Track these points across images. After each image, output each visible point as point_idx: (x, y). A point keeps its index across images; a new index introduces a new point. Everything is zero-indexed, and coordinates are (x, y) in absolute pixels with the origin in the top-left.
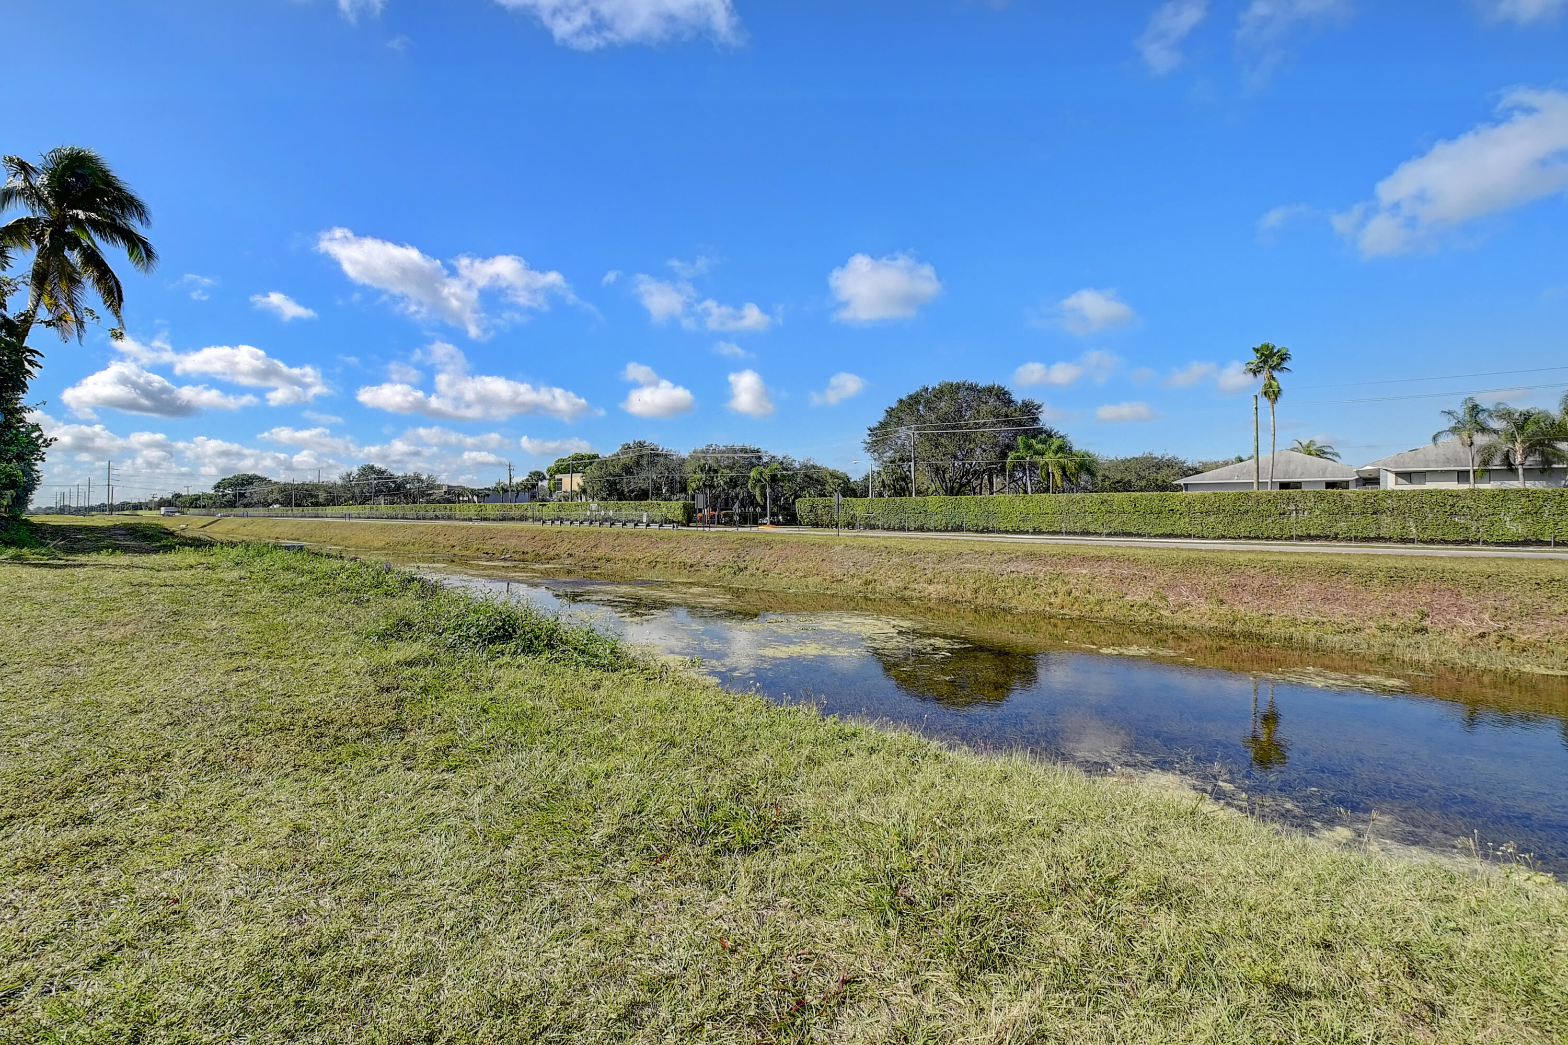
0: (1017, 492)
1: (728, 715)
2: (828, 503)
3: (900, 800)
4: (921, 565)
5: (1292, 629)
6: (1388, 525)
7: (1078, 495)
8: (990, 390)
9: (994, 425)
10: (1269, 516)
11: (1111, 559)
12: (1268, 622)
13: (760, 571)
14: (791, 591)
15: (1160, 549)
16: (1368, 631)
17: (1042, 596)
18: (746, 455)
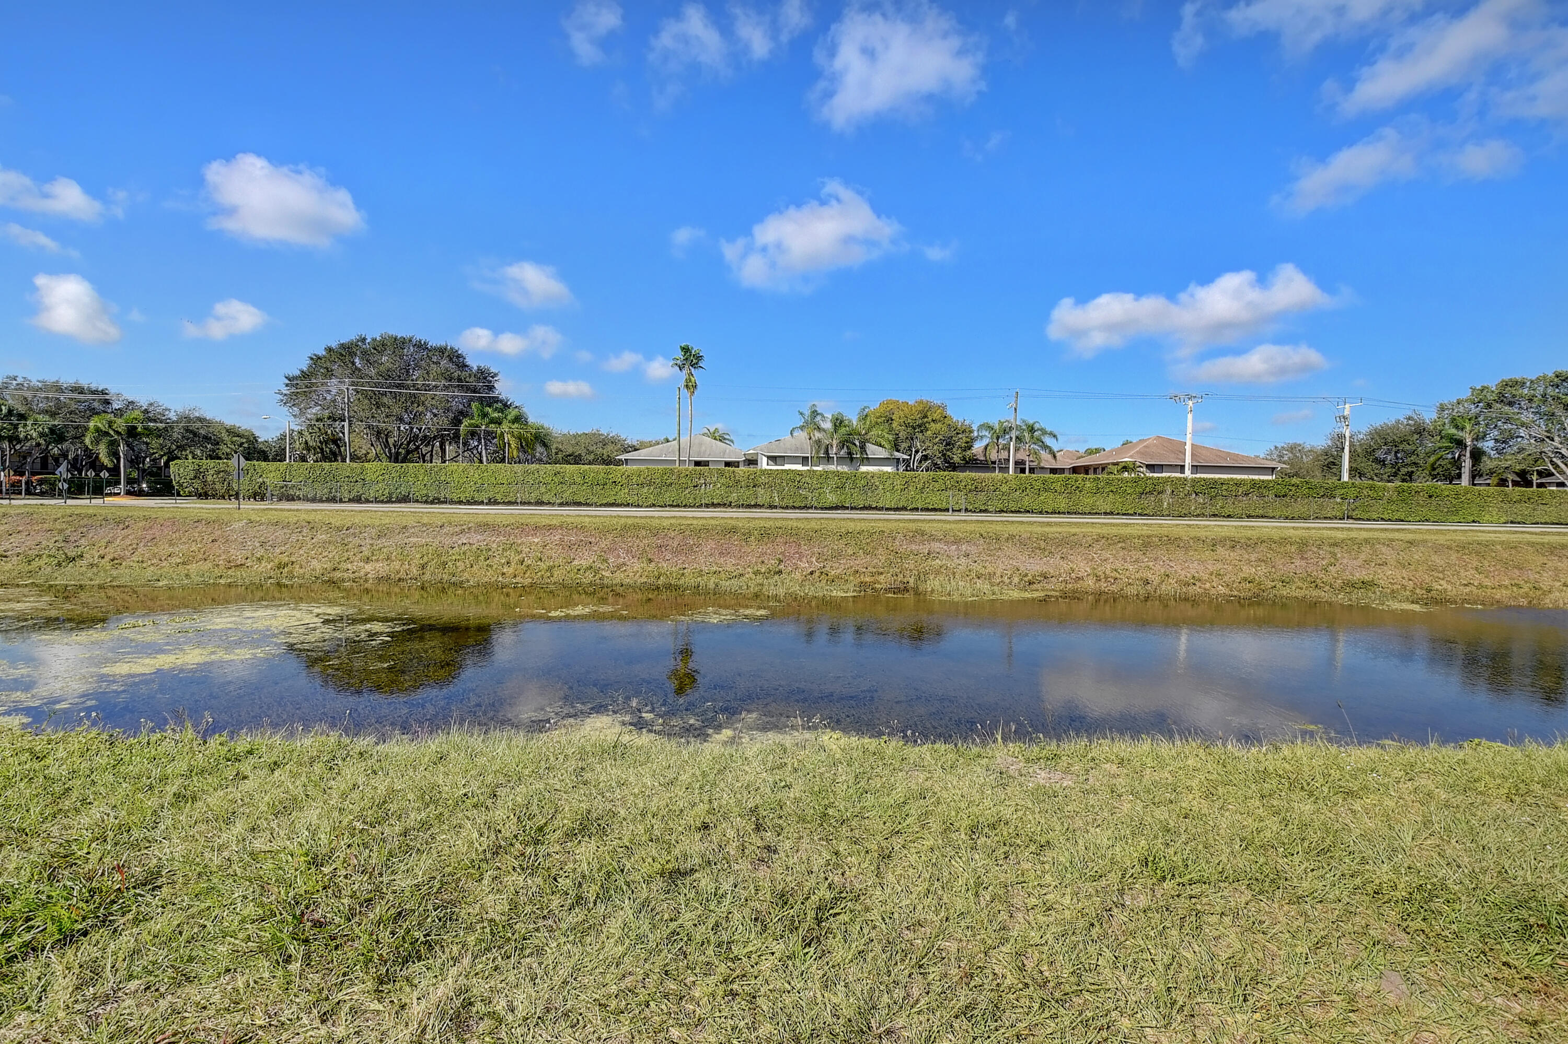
0: (472, 461)
1: (37, 765)
2: (222, 467)
3: (311, 814)
4: (357, 541)
5: (699, 579)
6: (763, 496)
7: (534, 466)
8: (442, 351)
9: (446, 388)
10: (687, 488)
11: (561, 527)
12: (683, 574)
13: (107, 558)
14: (161, 584)
15: (604, 517)
16: (747, 576)
17: (495, 566)
18: (81, 397)
